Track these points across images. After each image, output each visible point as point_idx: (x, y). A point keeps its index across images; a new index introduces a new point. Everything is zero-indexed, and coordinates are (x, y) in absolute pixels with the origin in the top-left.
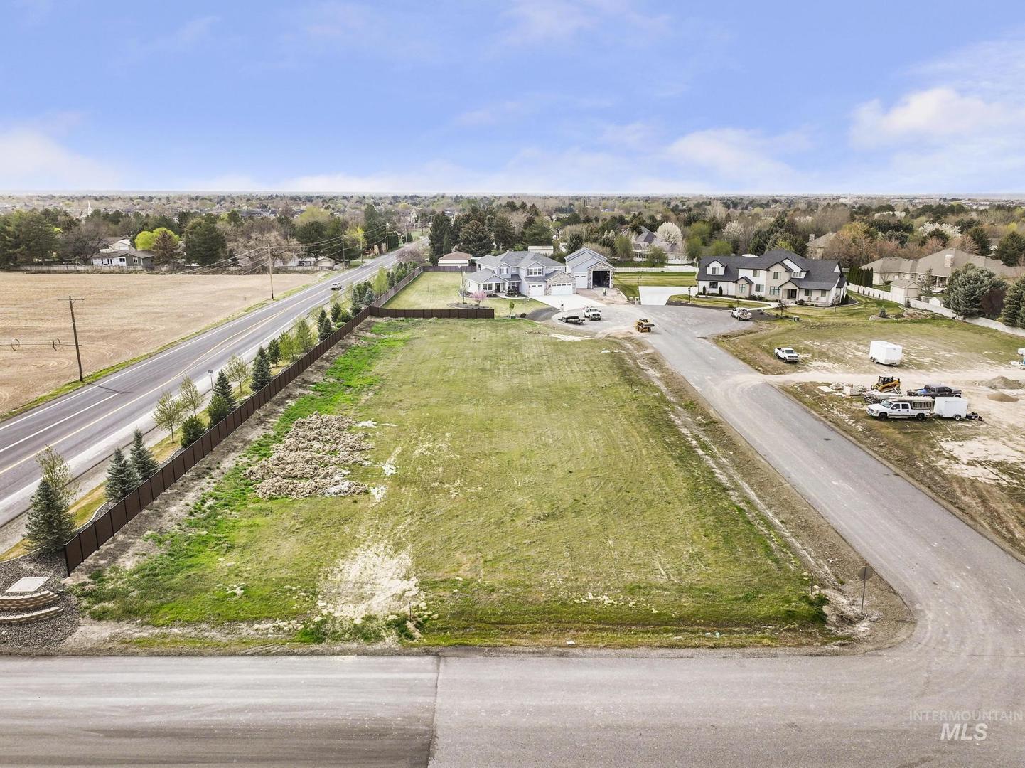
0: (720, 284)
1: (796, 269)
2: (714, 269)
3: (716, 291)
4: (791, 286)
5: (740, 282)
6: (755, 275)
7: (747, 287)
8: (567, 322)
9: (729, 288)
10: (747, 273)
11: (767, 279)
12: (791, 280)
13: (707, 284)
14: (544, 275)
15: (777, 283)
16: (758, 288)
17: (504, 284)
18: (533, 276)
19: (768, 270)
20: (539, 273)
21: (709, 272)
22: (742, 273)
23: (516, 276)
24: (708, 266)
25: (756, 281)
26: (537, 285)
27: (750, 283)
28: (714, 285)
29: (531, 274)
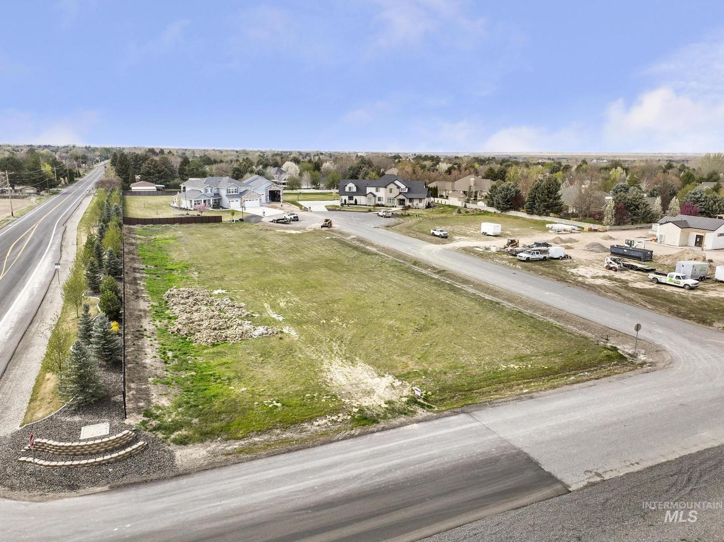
0: (355, 197)
1: (403, 186)
2: (350, 188)
3: (353, 202)
4: (401, 197)
5: (368, 196)
6: (377, 191)
7: (373, 198)
8: (277, 223)
9: (361, 200)
10: (373, 190)
11: (386, 193)
12: (400, 193)
13: (346, 198)
14: (239, 193)
15: (392, 195)
16: (379, 199)
17: (209, 200)
18: (231, 194)
19: (386, 187)
20: (235, 192)
21: (347, 189)
22: (369, 190)
23: (217, 195)
24: (346, 186)
25: (378, 194)
26: (235, 200)
27: (375, 196)
28: (351, 198)
29: (230, 192)
